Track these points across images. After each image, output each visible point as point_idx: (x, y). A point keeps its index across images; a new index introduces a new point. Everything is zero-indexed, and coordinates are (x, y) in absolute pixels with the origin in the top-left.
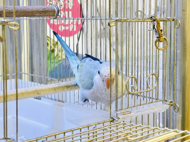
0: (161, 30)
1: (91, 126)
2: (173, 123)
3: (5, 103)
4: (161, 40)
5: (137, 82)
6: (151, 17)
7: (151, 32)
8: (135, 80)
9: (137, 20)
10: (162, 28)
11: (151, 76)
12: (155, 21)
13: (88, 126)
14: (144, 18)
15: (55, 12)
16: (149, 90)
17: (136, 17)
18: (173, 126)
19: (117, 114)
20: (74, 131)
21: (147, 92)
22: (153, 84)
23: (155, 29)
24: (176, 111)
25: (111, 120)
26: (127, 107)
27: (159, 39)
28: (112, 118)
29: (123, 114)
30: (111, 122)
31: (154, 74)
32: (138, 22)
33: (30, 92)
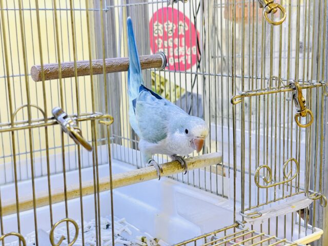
0: (304, 102)
1: (208, 235)
2: (319, 216)
3: (97, 194)
4: (303, 114)
5: (270, 173)
6: (290, 84)
7: (290, 102)
8: (268, 169)
9: (270, 91)
10: (304, 98)
11: (290, 163)
12: (295, 89)
13: (205, 235)
14: (280, 87)
15: (162, 62)
16: (286, 180)
17: (269, 86)
18: (319, 219)
19: (243, 217)
20: (187, 244)
21: (284, 183)
22: (291, 172)
23: (295, 99)
24: (322, 205)
25: (236, 225)
26: (257, 204)
27: (300, 113)
28: (237, 222)
29: (252, 218)
30: (236, 229)
31: (293, 160)
32: (272, 93)
33: (130, 178)
